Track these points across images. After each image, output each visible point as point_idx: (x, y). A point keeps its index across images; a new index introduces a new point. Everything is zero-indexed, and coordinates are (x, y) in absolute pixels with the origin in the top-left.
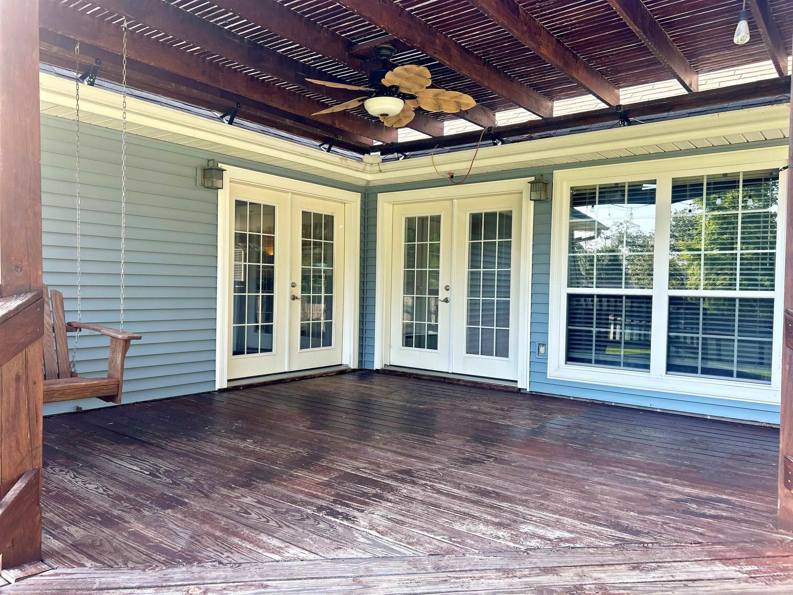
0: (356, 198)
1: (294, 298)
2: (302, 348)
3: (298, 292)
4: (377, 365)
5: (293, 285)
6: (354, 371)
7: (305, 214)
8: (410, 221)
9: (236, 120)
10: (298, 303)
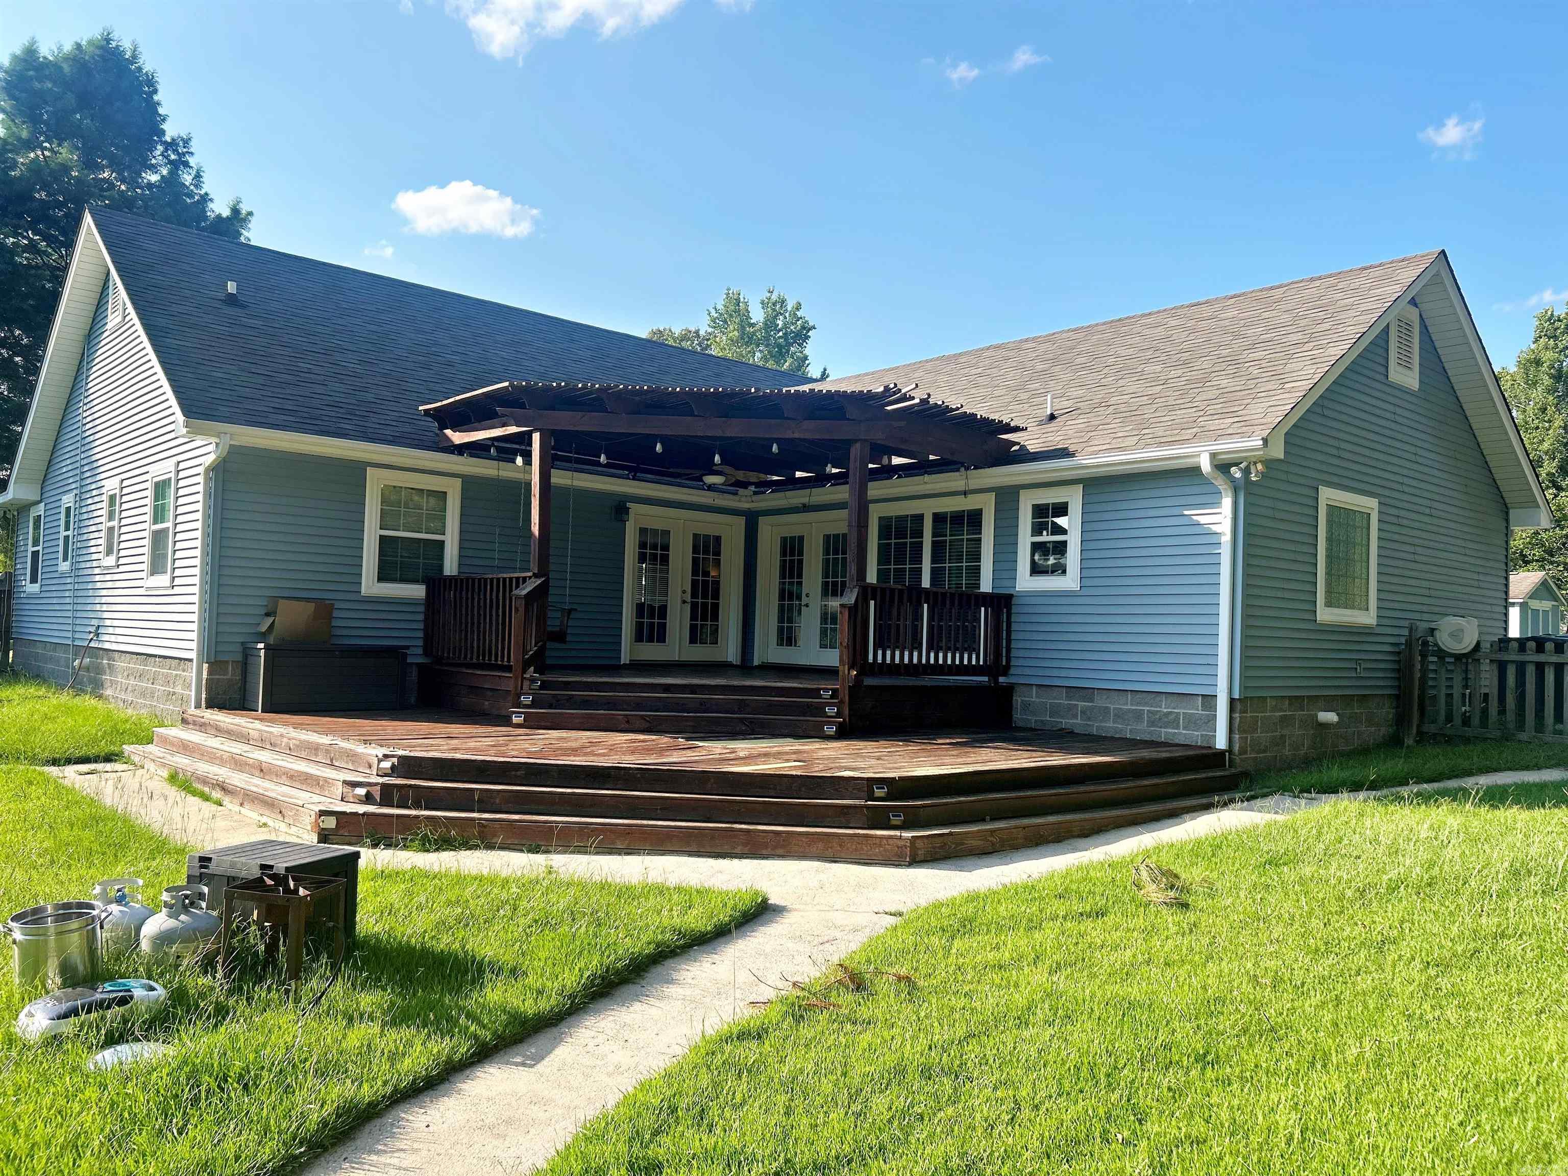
0: (741, 521)
1: (684, 602)
2: (690, 643)
3: (688, 598)
4: (756, 663)
5: (684, 592)
6: (736, 666)
7: (696, 536)
8: (784, 540)
9: (638, 474)
10: (688, 607)
